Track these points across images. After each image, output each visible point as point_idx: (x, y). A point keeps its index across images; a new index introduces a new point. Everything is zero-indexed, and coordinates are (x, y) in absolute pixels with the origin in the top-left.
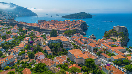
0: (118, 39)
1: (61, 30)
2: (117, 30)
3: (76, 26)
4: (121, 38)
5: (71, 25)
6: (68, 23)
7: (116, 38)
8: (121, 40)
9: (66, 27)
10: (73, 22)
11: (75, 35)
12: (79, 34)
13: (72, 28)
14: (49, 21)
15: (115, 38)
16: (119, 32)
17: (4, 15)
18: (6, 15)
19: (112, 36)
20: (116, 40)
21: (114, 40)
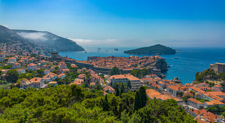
0: (218, 83)
1: (124, 70)
2: (216, 69)
3: (148, 65)
4: (222, 82)
5: (140, 63)
6: (135, 60)
7: (215, 82)
8: (222, 85)
9: (132, 65)
10: (142, 59)
11: (147, 76)
12: (153, 75)
13: (142, 67)
14: (105, 58)
15: (212, 82)
16: (218, 73)
17: (37, 49)
18: (40, 50)
19: (208, 78)
20: (213, 84)
21: (211, 84)
